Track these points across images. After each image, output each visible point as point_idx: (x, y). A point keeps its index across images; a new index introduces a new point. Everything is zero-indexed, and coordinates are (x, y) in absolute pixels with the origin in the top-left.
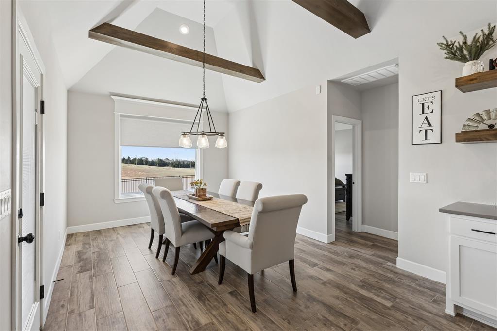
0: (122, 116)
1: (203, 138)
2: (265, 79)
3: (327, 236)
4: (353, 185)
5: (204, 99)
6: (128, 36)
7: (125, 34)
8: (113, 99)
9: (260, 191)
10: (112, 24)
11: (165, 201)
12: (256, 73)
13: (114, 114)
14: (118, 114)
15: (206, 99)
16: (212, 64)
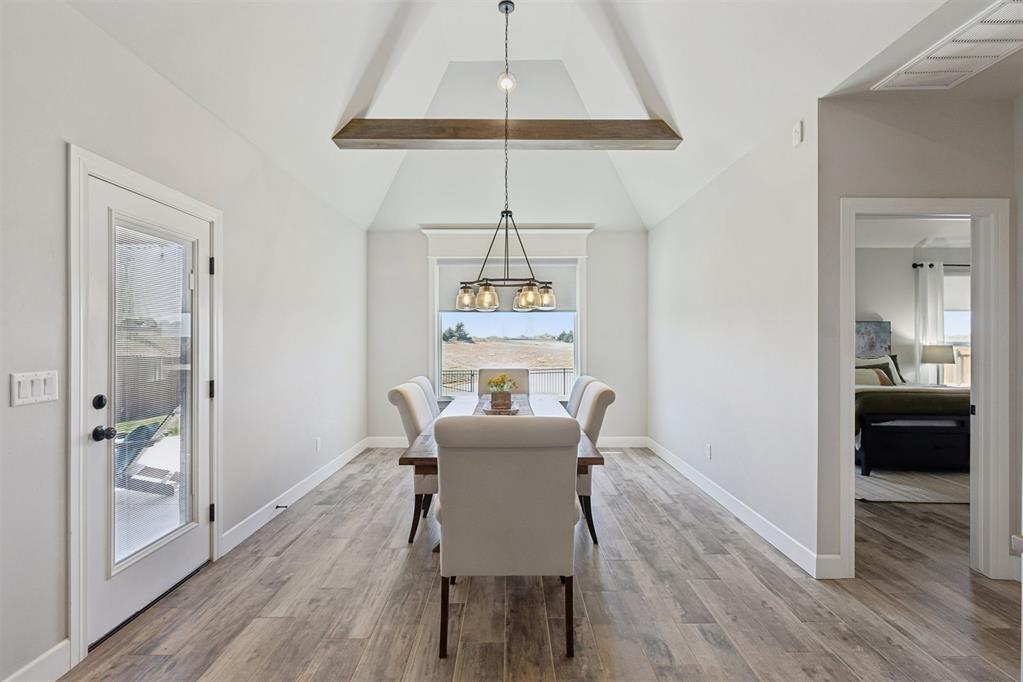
0: (440, 262)
1: (487, 292)
2: (681, 139)
3: (815, 556)
4: (972, 416)
5: (507, 213)
6: (385, 130)
7: (380, 127)
8: (425, 235)
9: (609, 407)
10: (369, 116)
11: (396, 407)
12: (657, 130)
13: (427, 259)
14: (433, 259)
15: (510, 212)
16: (539, 138)
